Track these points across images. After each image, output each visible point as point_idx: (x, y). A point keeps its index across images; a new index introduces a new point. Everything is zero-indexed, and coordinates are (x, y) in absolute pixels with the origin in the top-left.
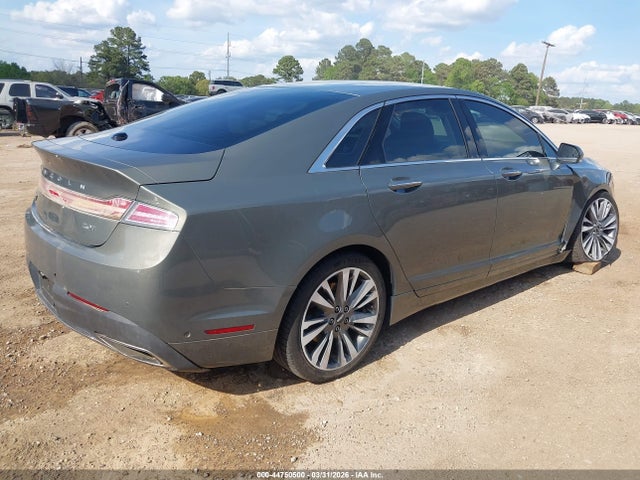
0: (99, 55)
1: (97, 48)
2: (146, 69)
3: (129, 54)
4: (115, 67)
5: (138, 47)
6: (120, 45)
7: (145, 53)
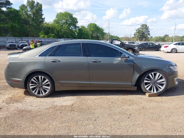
0: (137, 32)
1: (136, 30)
2: (149, 35)
3: (145, 31)
4: (140, 35)
5: (147, 29)
6: (143, 29)
7: (149, 30)
